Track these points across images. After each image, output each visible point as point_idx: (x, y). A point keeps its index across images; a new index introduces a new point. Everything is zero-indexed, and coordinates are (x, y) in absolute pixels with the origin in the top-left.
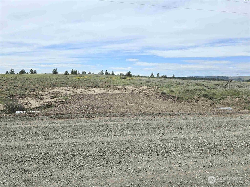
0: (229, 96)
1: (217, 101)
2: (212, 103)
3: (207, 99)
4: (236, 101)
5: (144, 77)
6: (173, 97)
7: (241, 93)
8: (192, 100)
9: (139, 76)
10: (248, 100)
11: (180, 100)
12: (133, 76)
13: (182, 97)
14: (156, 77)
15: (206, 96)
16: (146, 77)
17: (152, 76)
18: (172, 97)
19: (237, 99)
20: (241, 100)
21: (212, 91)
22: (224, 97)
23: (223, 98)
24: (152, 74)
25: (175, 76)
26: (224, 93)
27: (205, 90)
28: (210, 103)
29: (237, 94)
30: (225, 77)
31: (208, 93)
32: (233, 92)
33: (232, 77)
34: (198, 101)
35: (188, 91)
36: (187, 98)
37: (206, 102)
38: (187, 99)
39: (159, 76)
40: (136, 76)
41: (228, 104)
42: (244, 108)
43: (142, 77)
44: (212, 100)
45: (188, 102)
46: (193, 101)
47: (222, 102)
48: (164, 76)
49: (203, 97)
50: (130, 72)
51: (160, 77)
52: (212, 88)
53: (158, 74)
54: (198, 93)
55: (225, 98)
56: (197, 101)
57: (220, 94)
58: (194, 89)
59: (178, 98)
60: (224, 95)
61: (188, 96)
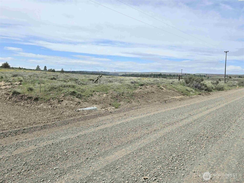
0: (98, 92)
1: (85, 99)
2: (78, 102)
3: (75, 97)
4: (103, 98)
5: (27, 70)
6: (30, 98)
7: (109, 88)
8: (54, 101)
9: (20, 69)
10: (114, 95)
11: (39, 102)
12: (13, 68)
13: (42, 97)
14: (43, 70)
15: (73, 93)
16: (29, 70)
17: (38, 69)
18: (28, 98)
19: (105, 95)
20: (108, 96)
21: (81, 88)
22: (93, 93)
23: (92, 95)
24: (38, 67)
25: (64, 70)
26: (93, 89)
27: (73, 87)
28: (76, 103)
29: (105, 90)
30: (107, 72)
31: (77, 90)
32: (102, 88)
33: (112, 72)
34: (62, 101)
35: (53, 88)
36: (49, 97)
37: (71, 102)
38: (49, 100)
39: (46, 69)
40: (16, 68)
41: (95, 102)
42: (110, 104)
43: (25, 69)
44: (79, 98)
45: (49, 103)
46: (56, 101)
47: (89, 99)
48: (51, 69)
49: (70, 96)
50: (8, 63)
51: (48, 70)
52: (83, 84)
53: (45, 67)
54: (65, 90)
55: (94, 95)
56: (60, 102)
57: (89, 91)
58: (62, 86)
59: (37, 99)
60: (94, 91)
61: (51, 95)
